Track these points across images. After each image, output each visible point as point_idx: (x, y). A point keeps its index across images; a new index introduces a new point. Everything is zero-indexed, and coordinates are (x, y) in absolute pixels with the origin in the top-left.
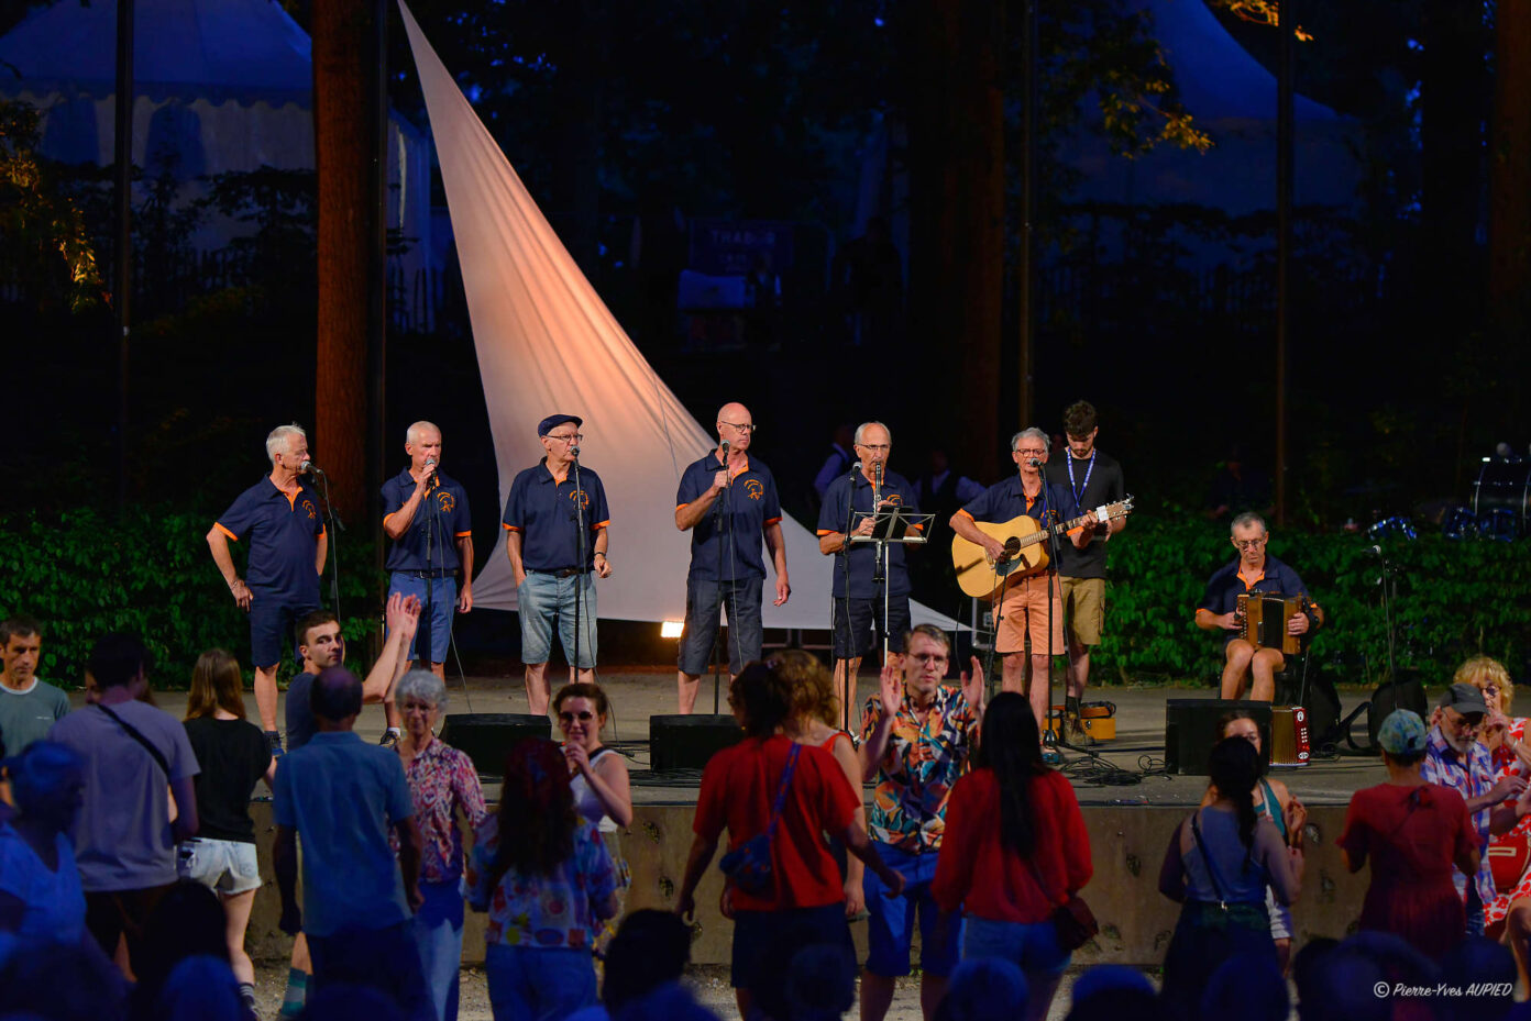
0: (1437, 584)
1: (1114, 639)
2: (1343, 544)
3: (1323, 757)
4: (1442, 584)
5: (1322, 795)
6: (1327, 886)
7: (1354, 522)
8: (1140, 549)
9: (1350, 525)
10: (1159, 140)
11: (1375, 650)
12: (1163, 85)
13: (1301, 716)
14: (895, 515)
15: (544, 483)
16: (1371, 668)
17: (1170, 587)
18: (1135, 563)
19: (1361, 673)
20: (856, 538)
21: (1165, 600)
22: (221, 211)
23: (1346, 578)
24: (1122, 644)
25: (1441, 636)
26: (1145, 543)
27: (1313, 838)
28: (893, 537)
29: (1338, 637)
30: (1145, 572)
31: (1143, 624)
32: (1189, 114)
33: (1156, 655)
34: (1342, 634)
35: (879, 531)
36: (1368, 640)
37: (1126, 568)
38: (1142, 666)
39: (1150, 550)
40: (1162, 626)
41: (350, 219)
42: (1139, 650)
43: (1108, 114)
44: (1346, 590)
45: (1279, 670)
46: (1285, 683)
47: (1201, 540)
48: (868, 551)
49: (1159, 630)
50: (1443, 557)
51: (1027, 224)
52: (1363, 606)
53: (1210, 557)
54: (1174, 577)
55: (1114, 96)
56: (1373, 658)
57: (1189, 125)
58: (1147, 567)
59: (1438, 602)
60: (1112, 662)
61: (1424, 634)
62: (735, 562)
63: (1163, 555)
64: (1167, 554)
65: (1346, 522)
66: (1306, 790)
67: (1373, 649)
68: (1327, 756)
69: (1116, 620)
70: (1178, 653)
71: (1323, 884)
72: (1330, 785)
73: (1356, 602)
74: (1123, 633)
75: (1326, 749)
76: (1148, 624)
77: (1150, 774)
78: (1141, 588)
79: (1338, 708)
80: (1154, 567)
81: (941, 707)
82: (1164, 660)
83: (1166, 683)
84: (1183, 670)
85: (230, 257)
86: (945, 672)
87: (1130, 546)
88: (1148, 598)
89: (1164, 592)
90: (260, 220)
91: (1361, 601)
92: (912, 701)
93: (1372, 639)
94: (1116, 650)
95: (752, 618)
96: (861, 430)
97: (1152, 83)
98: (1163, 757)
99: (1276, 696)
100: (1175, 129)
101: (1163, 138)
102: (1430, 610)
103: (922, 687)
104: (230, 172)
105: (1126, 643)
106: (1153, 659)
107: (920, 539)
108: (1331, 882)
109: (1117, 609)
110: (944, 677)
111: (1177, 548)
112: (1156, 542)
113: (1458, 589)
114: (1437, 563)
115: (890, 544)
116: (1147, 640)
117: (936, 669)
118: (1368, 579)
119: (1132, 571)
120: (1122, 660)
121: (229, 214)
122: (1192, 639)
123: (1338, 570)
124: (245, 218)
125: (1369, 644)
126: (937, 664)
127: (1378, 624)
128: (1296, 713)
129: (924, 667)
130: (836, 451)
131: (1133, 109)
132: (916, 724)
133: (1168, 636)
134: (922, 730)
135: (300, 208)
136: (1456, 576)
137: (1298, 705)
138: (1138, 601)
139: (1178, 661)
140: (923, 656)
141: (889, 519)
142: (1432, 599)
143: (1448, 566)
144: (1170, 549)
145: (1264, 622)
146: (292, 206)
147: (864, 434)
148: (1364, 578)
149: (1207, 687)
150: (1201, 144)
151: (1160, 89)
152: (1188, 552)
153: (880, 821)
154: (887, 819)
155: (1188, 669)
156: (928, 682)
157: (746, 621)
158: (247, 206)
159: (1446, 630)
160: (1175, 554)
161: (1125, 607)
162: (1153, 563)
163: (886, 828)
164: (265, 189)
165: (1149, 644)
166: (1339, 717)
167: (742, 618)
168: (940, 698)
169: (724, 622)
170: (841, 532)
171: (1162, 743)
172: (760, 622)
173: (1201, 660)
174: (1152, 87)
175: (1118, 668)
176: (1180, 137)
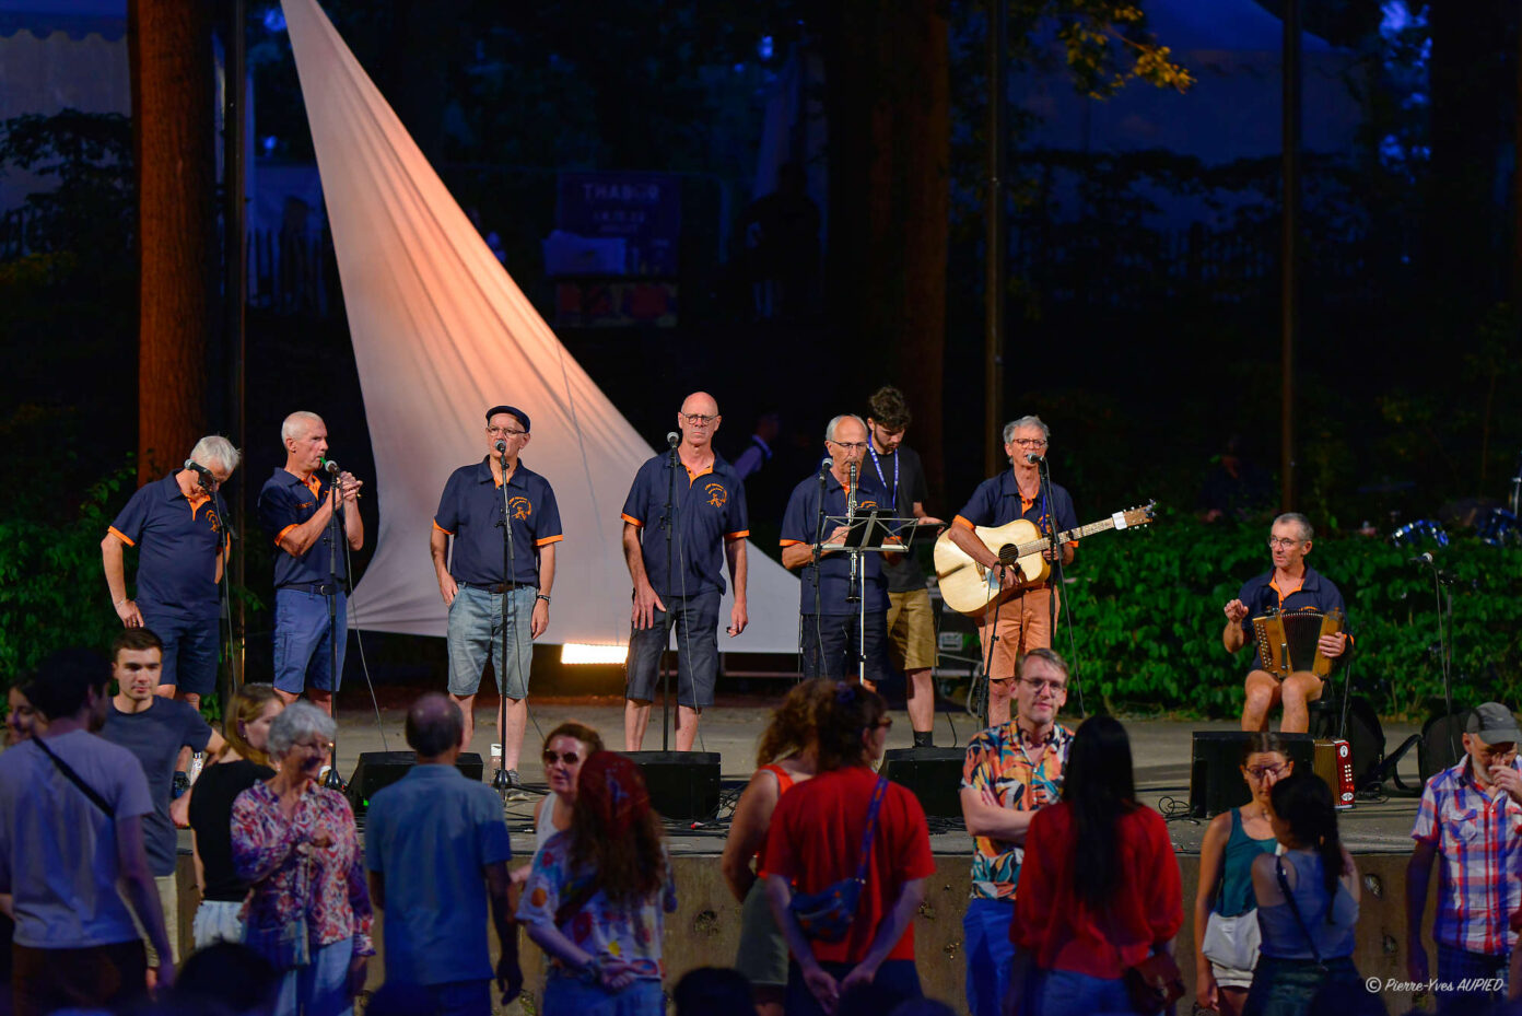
0: (1475, 598)
1: (1098, 663)
2: (1364, 551)
3: (1369, 798)
4: (1480, 598)
5: (1378, 842)
6: (1389, 946)
7: (1371, 526)
8: (1128, 558)
9: (1367, 530)
10: (1130, 76)
11: (1403, 675)
12: (1134, 12)
13: (1344, 751)
14: (873, 519)
15: (482, 483)
16: (1398, 697)
17: (1163, 603)
18: (1123, 575)
19: (1386, 702)
20: (827, 546)
21: (1157, 617)
22: (15, 164)
23: (1368, 591)
24: (1107, 670)
25: (1479, 659)
26: (1134, 552)
27: (1372, 891)
28: (869, 545)
29: (1359, 661)
30: (1133, 585)
31: (1132, 645)
32: (1166, 45)
33: (1147, 681)
34: (1365, 657)
35: (854, 539)
36: (1395, 664)
37: (1112, 581)
38: (1131, 695)
39: (1140, 558)
40: (1154, 648)
41: (179, 172)
42: (1127, 676)
43: (1072, 47)
44: (1367, 604)
45: (1313, 699)
46: (1322, 713)
47: (1198, 548)
48: (841, 562)
49: (1151, 653)
50: (1482, 566)
51: (995, 179)
52: (1388, 625)
53: (1210, 567)
54: (1168, 590)
55: (1077, 25)
56: (1400, 686)
57: (1167, 58)
58: (1136, 579)
59: (1477, 620)
60: (1096, 690)
61: (1460, 656)
62: (686, 576)
63: (1155, 565)
64: (1160, 563)
65: (1360, 526)
66: (1359, 836)
67: (1401, 673)
68: (1373, 797)
69: (1100, 642)
70: (1173, 679)
71: (1385, 944)
72: (1384, 831)
73: (1380, 620)
74: (1109, 657)
75: (1370, 789)
76: (1138, 647)
77: (1174, 818)
78: (1128, 603)
79: (1382, 741)
80: (1144, 580)
81: (1058, 746)
82: (1157, 687)
83: (1158, 715)
84: (1178, 698)
85: (27, 217)
86: (1062, 703)
87: (1116, 555)
88: (1139, 614)
89: (1157, 608)
90: (63, 172)
91: (1387, 618)
92: (1024, 735)
93: (1399, 662)
94: (1100, 676)
95: (705, 640)
96: (834, 425)
97: (1122, 9)
98: (1187, 800)
99: (1310, 729)
100: (1149, 63)
101: (1134, 74)
102: (1466, 629)
103: (1036, 716)
104: (26, 116)
105: (1112, 668)
106: (1144, 687)
107: (900, 547)
108: (1394, 941)
109: (1102, 628)
110: (1061, 710)
111: (1171, 557)
112: (1147, 550)
113: (1500, 604)
114: (1474, 572)
115: (867, 554)
116: (1136, 664)
117: (1053, 697)
118: (1394, 594)
119: (1119, 583)
120: (1107, 688)
121: (25, 166)
122: (1188, 662)
123: (1360, 582)
124: (42, 172)
125: (1395, 668)
126: (1053, 691)
127: (1406, 645)
128: (1338, 747)
129: (1038, 693)
130: (756, 444)
131: (1100, 40)
132: (1029, 764)
133: (1161, 659)
134: (1035, 771)
135: (109, 158)
136: (1497, 588)
137: (1338, 737)
138: (1126, 619)
139: (1173, 689)
140: (1038, 681)
141: (866, 523)
142: (1469, 616)
143: (1488, 577)
144: (1162, 558)
145: (1288, 643)
146: (100, 156)
147: (838, 429)
148: (1390, 590)
149: (1206, 719)
150: (1181, 81)
151: (1132, 17)
152: (1184, 561)
153: (984, 874)
154: (994, 869)
155: (1184, 698)
156: (1044, 710)
157: (698, 643)
158: (47, 155)
159: (1485, 652)
160: (1169, 564)
161: (1110, 627)
162: (1143, 574)
163: (992, 880)
164: (68, 135)
165: (1137, 670)
166: (1383, 753)
167: (695, 640)
168: (1057, 735)
169: (674, 646)
170: (808, 542)
171: (1187, 782)
172: (716, 646)
173: (1199, 688)
174: (1122, 15)
175: (1102, 697)
176: (1154, 74)
